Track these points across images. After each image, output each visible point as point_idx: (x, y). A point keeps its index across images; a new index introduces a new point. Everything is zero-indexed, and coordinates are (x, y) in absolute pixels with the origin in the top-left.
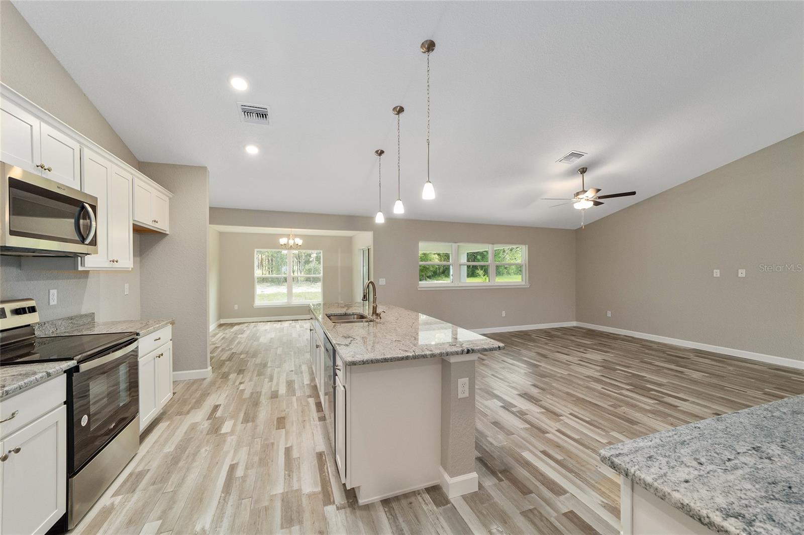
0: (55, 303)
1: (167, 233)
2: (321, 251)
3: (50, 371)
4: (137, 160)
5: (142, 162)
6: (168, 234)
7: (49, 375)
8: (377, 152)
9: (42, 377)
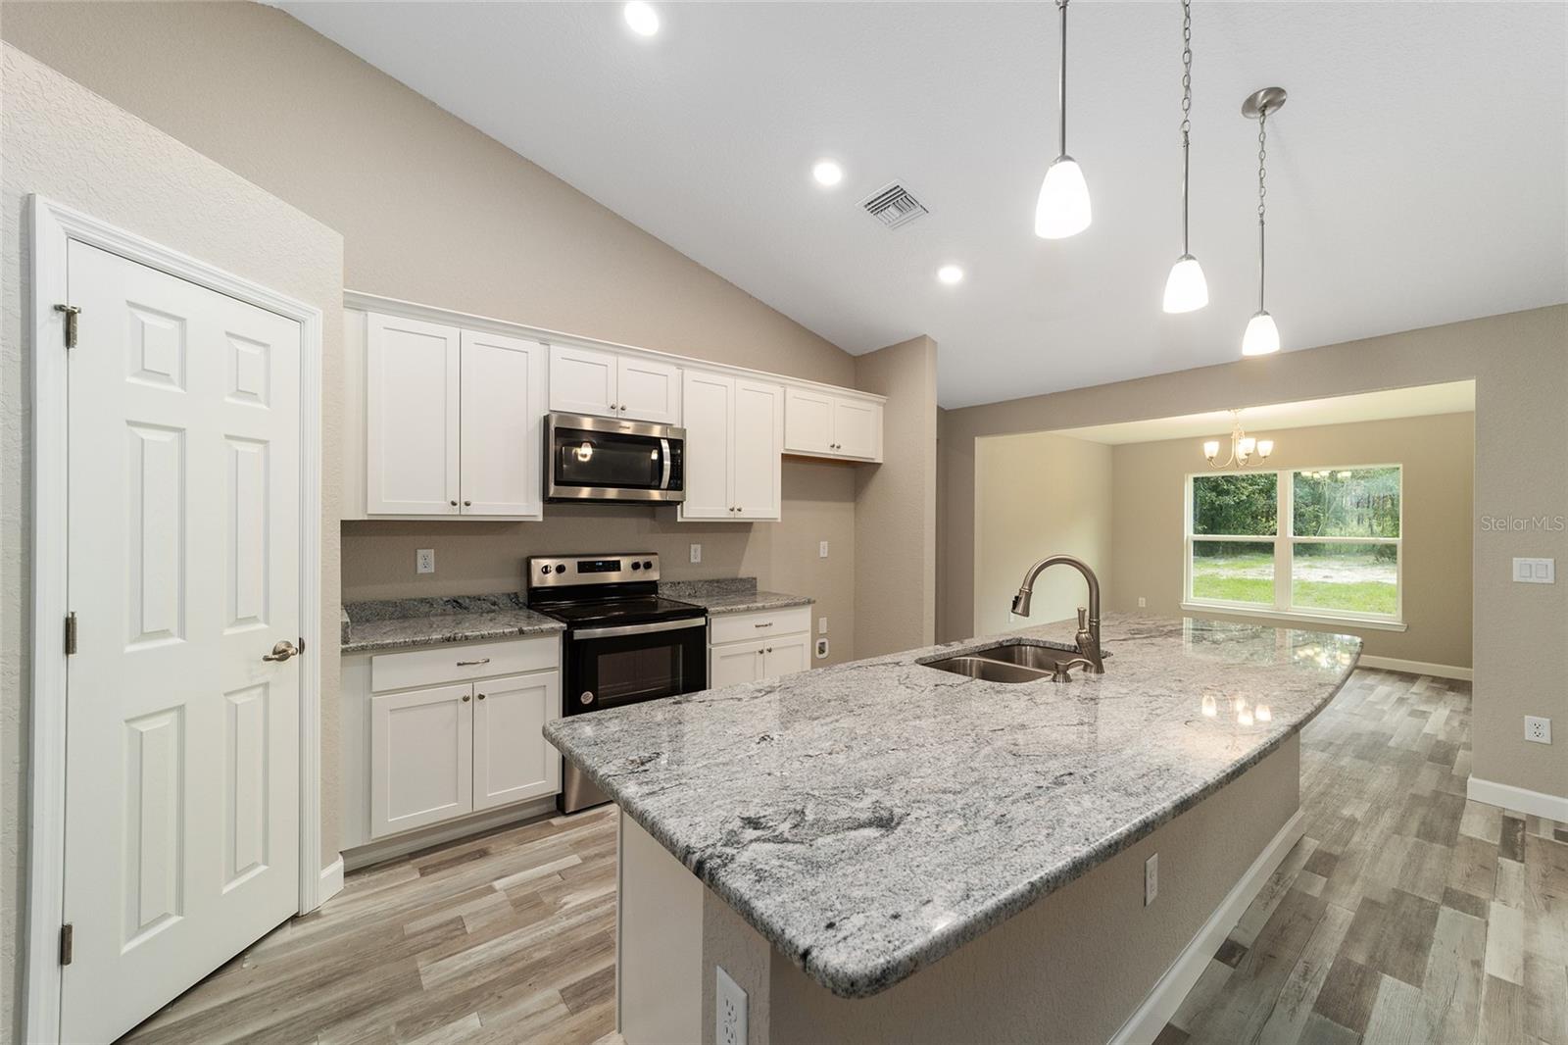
0: (699, 560)
1: (879, 460)
2: (1401, 466)
3: (525, 629)
4: (850, 355)
5: (858, 357)
6: (880, 464)
7: (521, 632)
8: (1250, 105)
9: (511, 633)
